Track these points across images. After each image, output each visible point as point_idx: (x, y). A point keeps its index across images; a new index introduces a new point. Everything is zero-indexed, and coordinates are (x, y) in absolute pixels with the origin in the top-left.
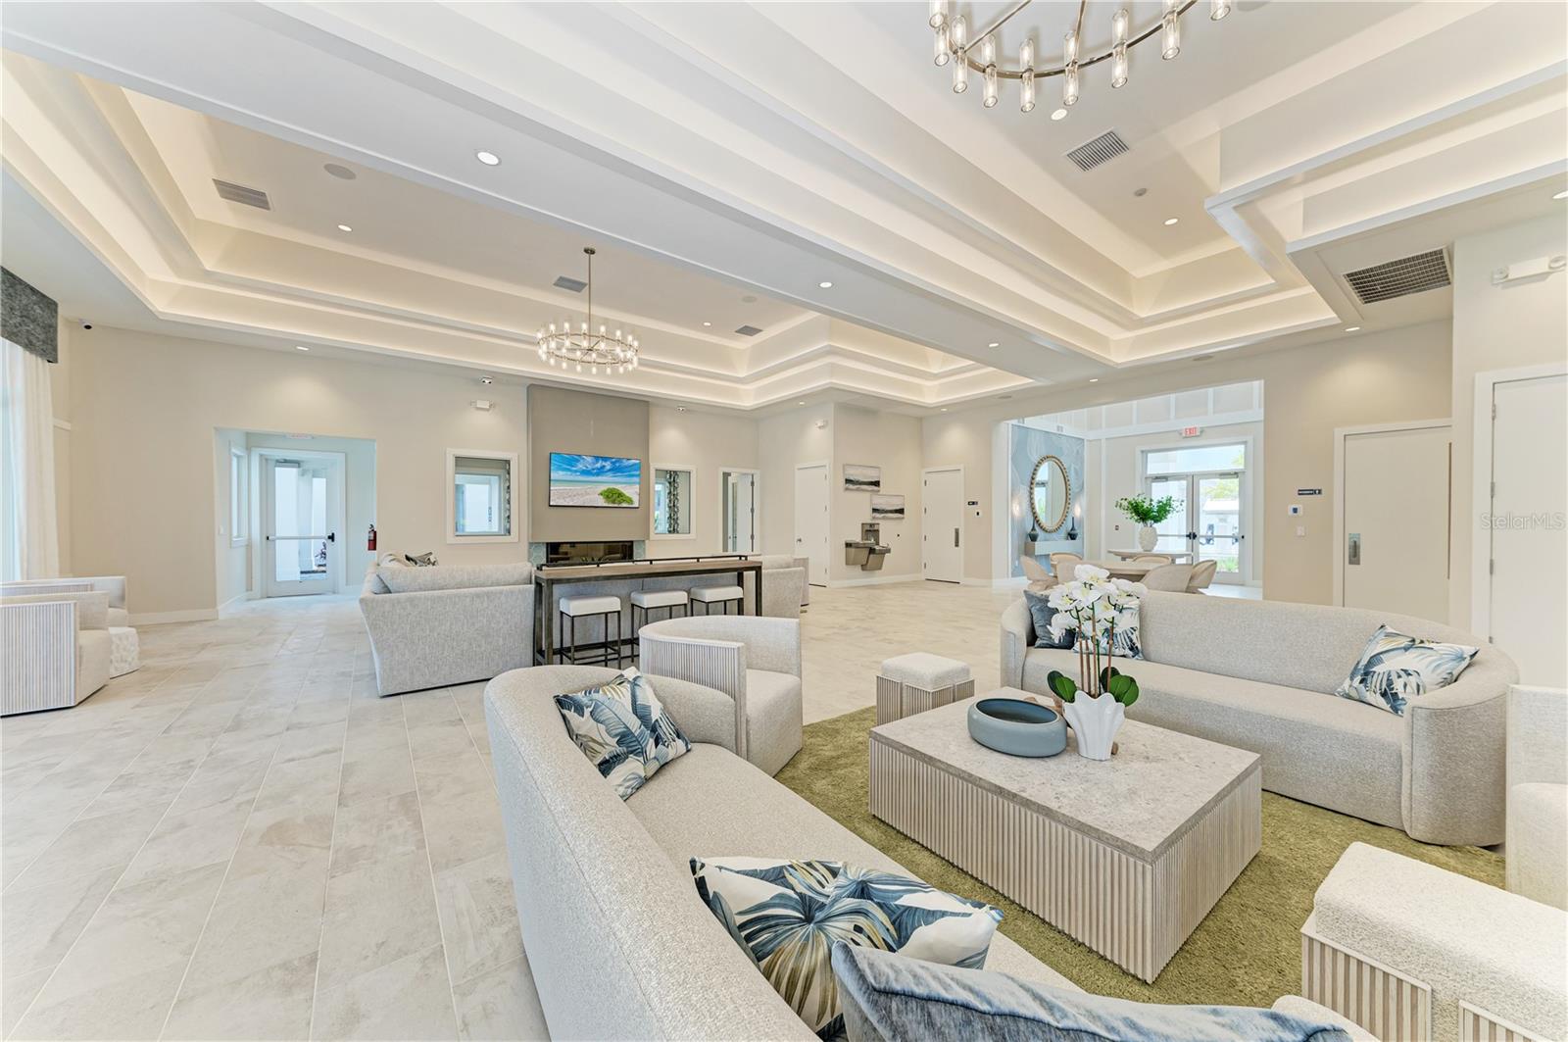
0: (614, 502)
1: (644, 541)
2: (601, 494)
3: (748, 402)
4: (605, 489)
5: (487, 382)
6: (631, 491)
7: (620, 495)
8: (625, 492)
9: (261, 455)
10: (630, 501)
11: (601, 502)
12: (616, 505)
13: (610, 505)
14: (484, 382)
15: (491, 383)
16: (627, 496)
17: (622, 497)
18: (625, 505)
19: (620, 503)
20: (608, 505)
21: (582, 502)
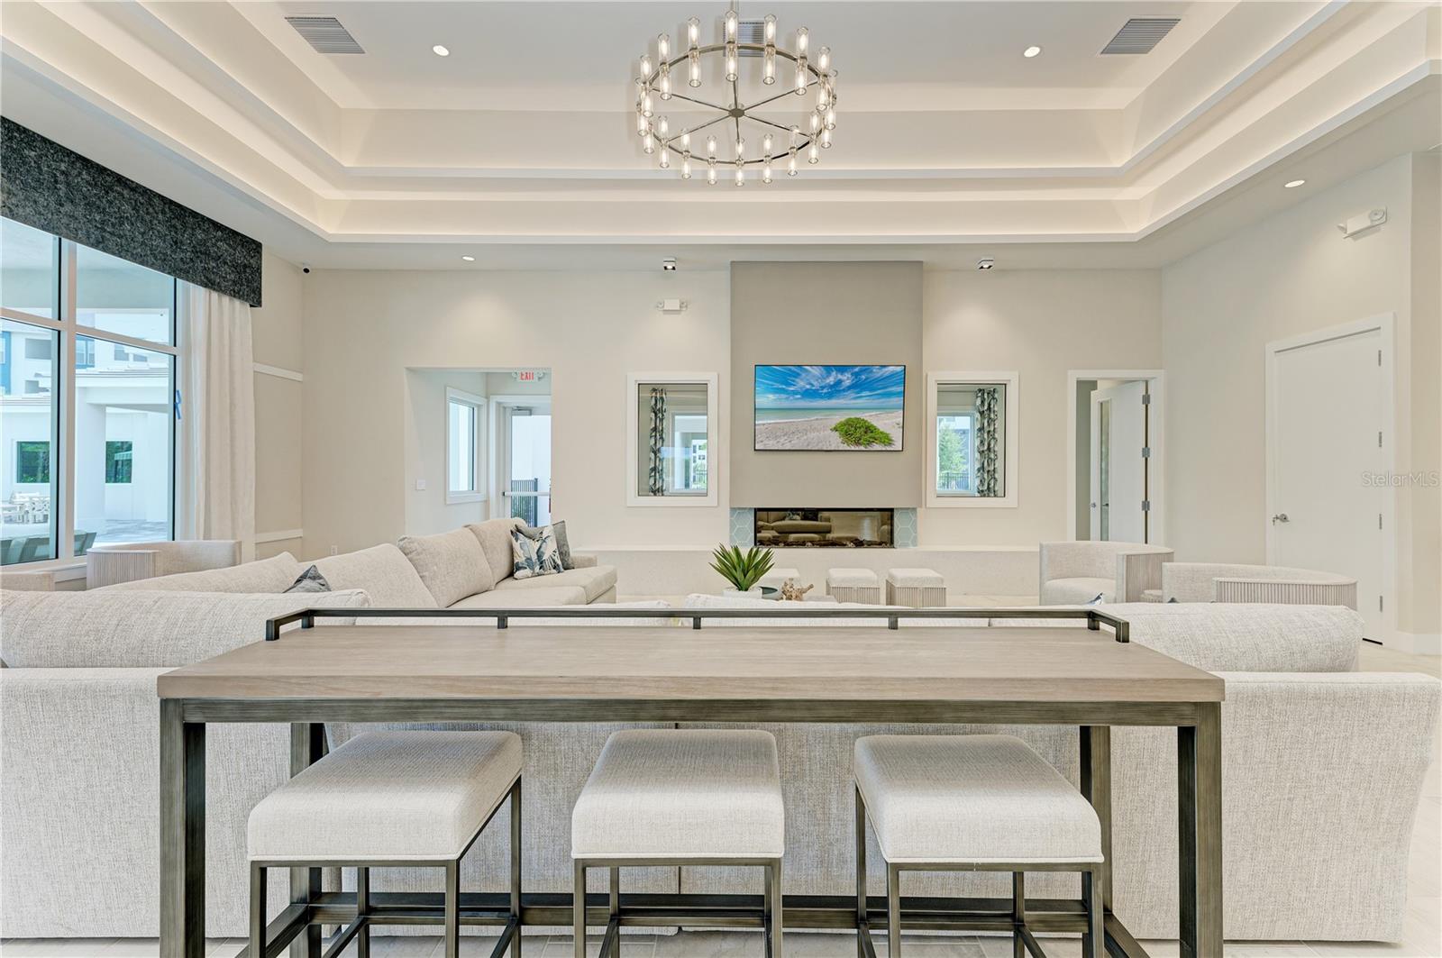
0: (857, 443)
1: (914, 509)
2: (836, 429)
4: (843, 420)
5: (670, 267)
6: (886, 422)
7: (869, 429)
8: (875, 423)
10: (887, 440)
11: (836, 441)
12: (862, 448)
13: (853, 448)
14: (666, 268)
15: (674, 268)
16: (881, 430)
17: (872, 432)
18: (877, 447)
19: (869, 443)
20: (848, 448)
21: (805, 444)
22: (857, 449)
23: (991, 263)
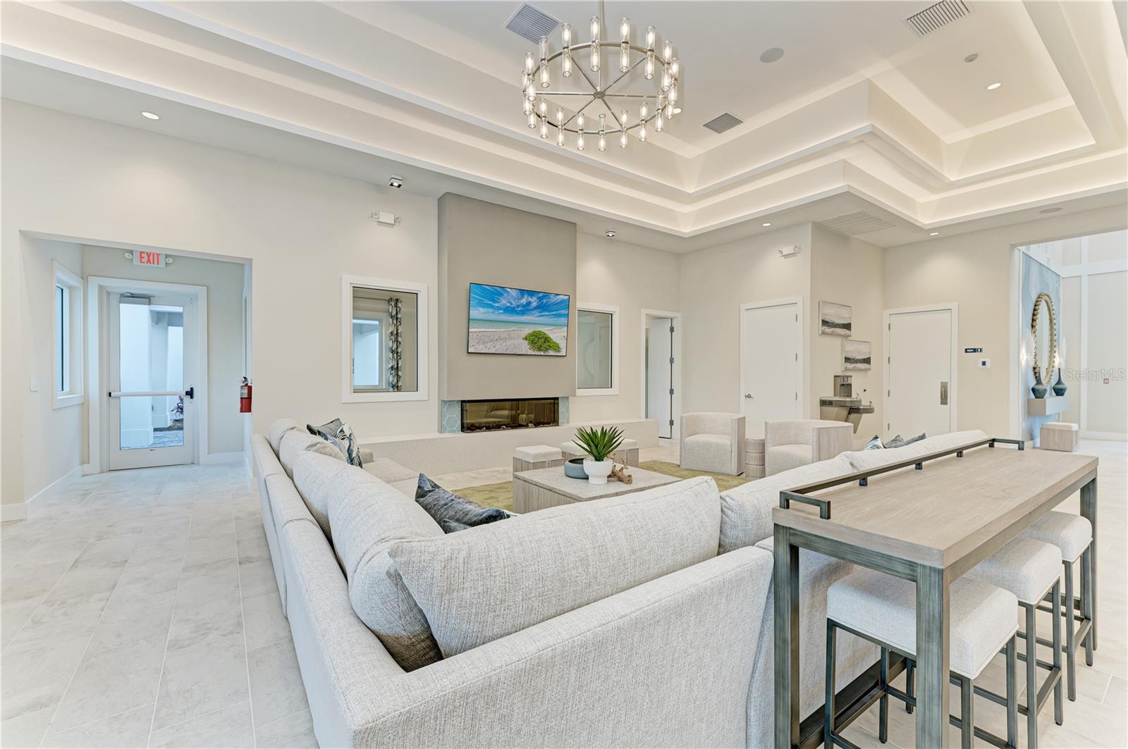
0: (539, 350)
1: (568, 398)
2: (526, 339)
3: (686, 229)
4: (531, 331)
5: (396, 184)
6: (557, 335)
7: (547, 339)
8: (551, 336)
9: (101, 288)
10: (557, 348)
11: (525, 348)
12: (542, 353)
13: (536, 353)
14: (392, 185)
15: (399, 186)
16: (554, 340)
17: (548, 342)
18: (551, 353)
19: (547, 350)
20: (533, 353)
21: (505, 349)
22: (539, 354)
23: (614, 234)
